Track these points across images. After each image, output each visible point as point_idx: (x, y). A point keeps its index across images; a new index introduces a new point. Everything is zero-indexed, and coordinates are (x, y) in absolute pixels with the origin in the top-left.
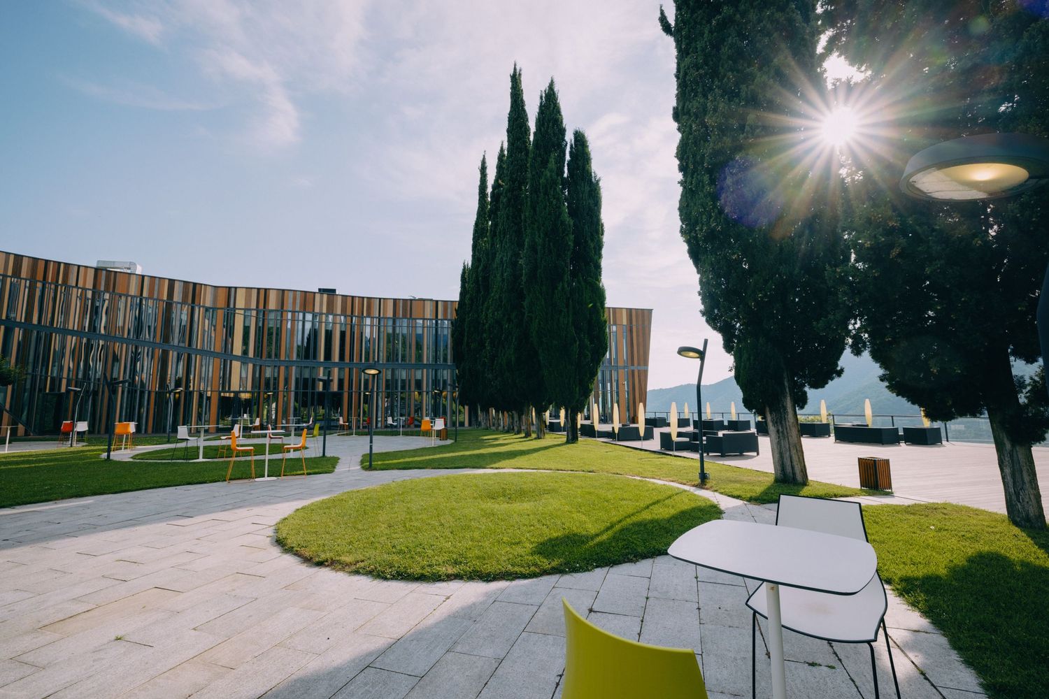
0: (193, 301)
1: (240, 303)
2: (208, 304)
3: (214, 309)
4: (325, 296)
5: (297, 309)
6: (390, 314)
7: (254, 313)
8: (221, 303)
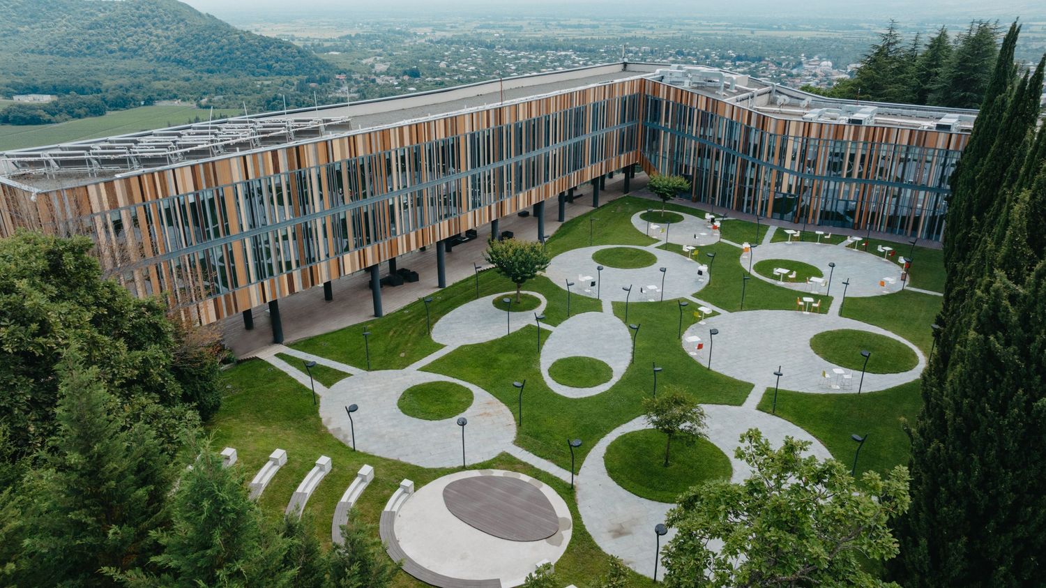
0: (763, 129)
1: (792, 132)
2: (772, 131)
3: (775, 135)
4: (853, 127)
5: (831, 138)
6: (905, 142)
7: (800, 140)
8: (780, 131)
